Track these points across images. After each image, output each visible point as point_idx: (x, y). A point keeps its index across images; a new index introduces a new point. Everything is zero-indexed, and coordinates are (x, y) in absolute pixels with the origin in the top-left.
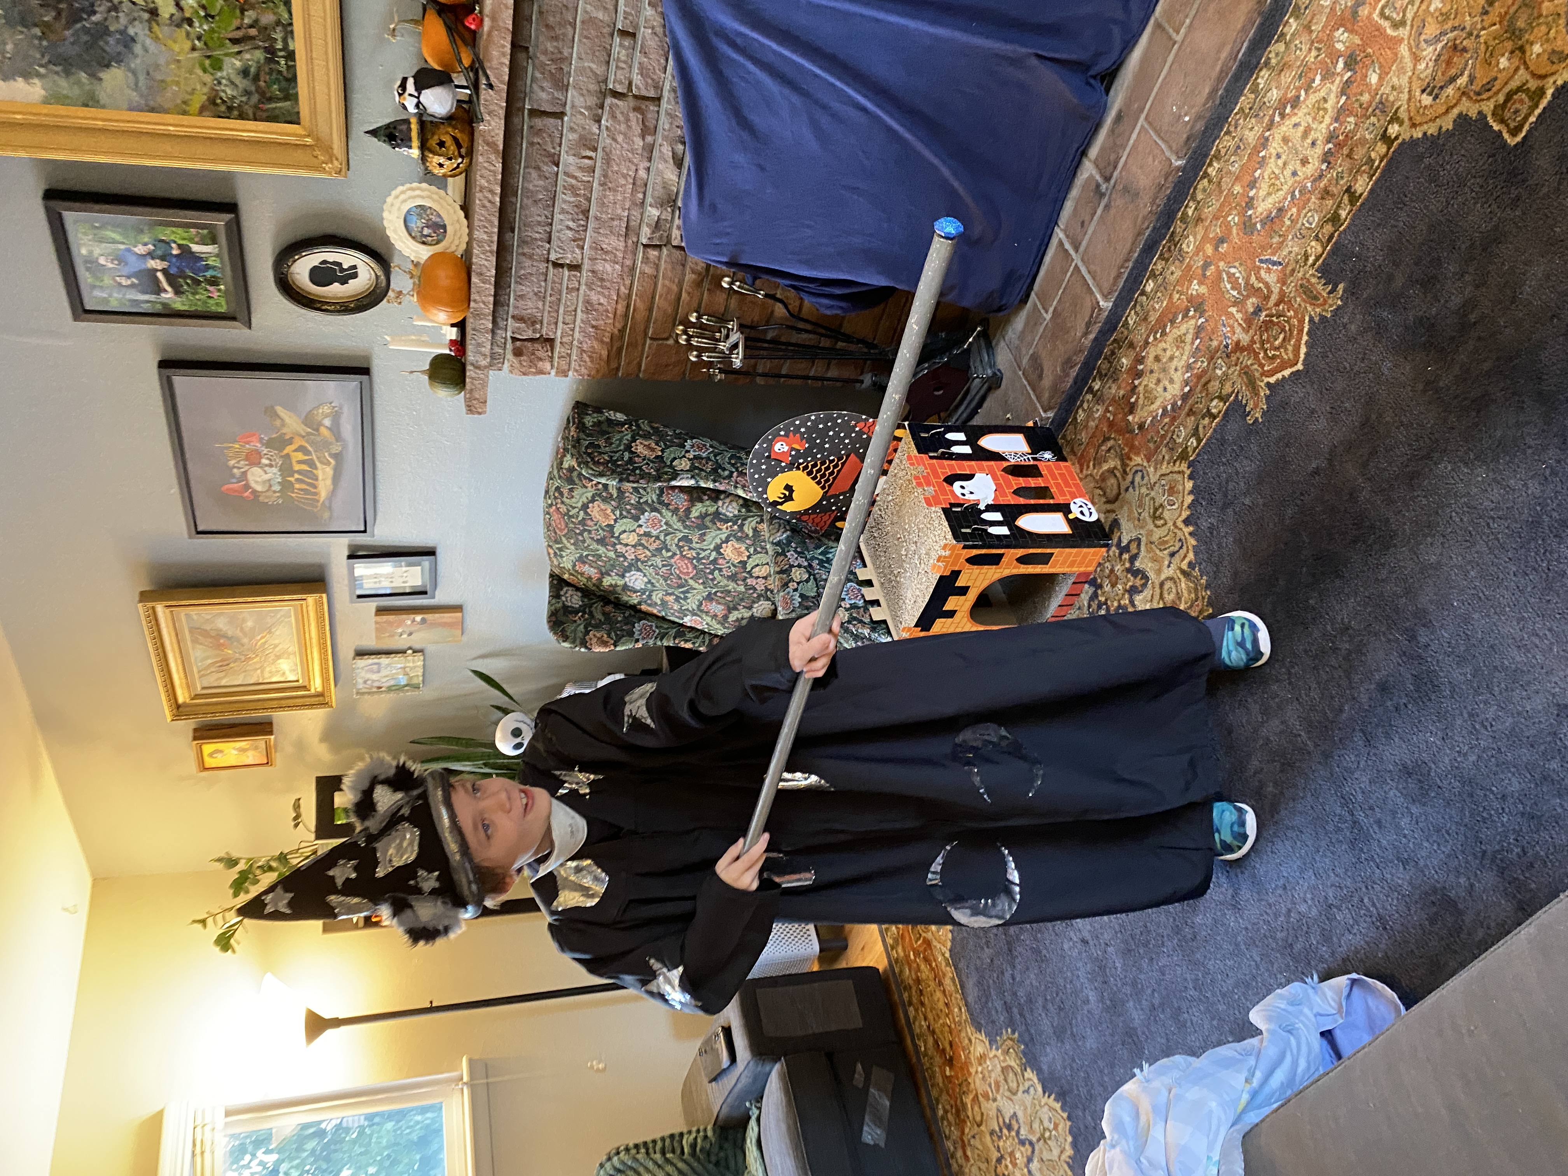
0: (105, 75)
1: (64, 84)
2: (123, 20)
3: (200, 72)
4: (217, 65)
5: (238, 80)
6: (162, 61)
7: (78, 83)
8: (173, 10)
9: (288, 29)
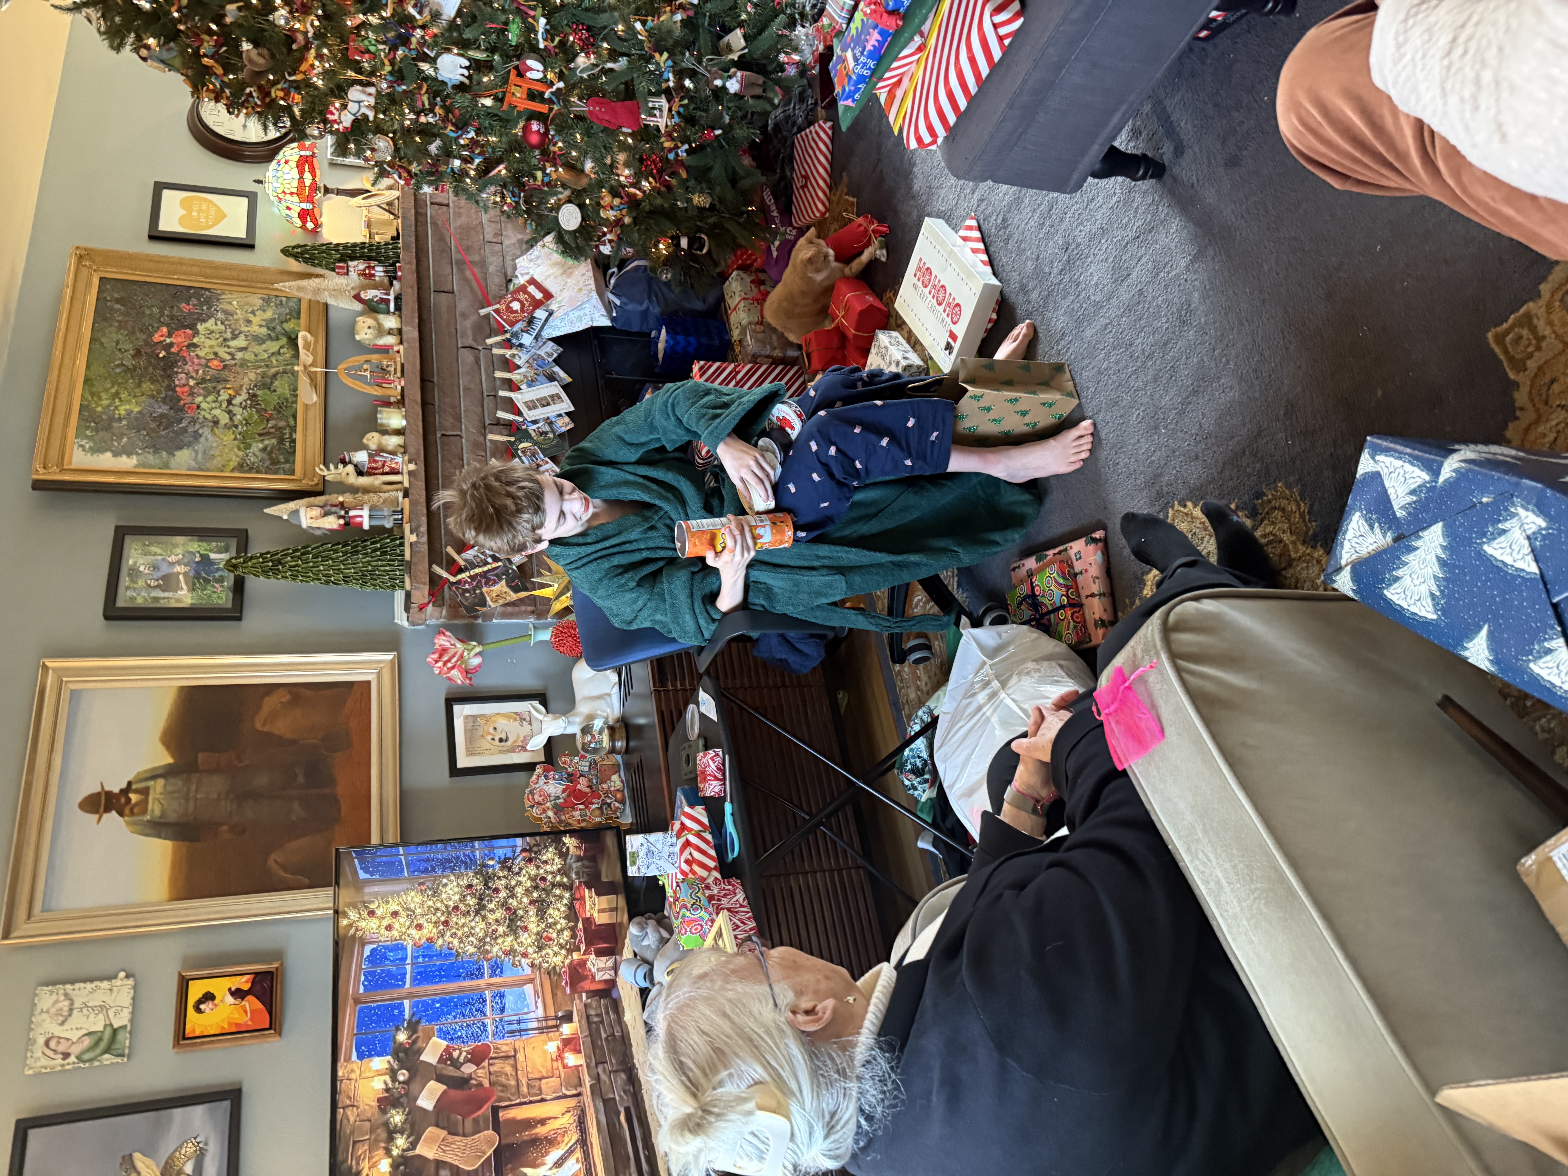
0: (178, 454)
1: (151, 458)
2: (197, 426)
3: (236, 450)
4: (248, 446)
5: (259, 454)
6: (215, 445)
7: (161, 457)
8: (227, 421)
9: (293, 429)
